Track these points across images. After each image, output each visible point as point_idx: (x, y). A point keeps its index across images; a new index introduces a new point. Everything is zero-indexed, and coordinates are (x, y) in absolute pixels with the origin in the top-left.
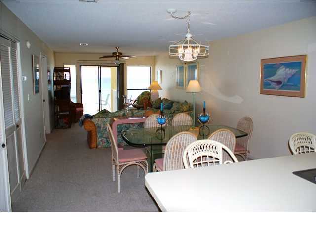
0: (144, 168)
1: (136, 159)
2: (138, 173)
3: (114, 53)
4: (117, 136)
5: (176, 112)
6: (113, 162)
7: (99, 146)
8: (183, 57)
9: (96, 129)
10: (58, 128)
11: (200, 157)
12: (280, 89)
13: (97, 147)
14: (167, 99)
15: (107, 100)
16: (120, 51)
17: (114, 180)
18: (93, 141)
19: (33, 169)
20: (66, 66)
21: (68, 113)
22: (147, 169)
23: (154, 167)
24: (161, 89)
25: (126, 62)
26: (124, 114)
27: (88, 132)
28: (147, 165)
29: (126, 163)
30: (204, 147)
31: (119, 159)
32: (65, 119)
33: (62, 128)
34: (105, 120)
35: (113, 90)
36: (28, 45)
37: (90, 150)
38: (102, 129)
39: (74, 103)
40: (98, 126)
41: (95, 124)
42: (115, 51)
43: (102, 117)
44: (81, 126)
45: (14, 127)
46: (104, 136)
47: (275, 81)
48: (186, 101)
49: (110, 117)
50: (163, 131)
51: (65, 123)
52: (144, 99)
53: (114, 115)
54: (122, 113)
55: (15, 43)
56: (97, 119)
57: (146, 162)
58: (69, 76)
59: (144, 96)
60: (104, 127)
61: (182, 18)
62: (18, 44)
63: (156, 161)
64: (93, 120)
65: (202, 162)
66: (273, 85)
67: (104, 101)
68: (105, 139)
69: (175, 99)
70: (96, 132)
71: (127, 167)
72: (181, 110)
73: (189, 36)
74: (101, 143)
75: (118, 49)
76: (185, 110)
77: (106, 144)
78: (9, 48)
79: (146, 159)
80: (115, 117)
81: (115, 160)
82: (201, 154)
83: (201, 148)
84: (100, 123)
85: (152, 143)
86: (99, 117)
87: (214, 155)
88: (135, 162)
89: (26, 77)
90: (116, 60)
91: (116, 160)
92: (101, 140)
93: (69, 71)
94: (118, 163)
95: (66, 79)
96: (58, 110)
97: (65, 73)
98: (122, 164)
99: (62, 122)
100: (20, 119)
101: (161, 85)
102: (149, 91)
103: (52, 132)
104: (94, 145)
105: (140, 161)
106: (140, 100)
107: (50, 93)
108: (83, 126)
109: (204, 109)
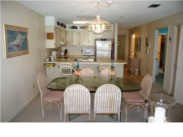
12: (19, 51)
47: (15, 45)
66: (15, 48)
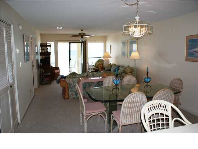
0: (104, 117)
1: (98, 111)
2: (99, 120)
3: (80, 34)
4: (83, 90)
5: (123, 73)
6: (81, 112)
7: (70, 98)
8: (133, 34)
9: (68, 85)
10: (43, 84)
11: (154, 115)
13: (69, 99)
14: (115, 64)
15: (75, 64)
16: (83, 32)
17: (81, 125)
18: (66, 94)
19: (24, 116)
20: (48, 43)
21: (49, 74)
22: (106, 118)
23: (112, 117)
24: (111, 58)
25: (88, 40)
26: (87, 76)
27: (63, 88)
28: (106, 115)
29: (91, 114)
30: (156, 106)
31: (86, 111)
32: (48, 78)
33: (46, 84)
34: (74, 80)
35: (79, 58)
36: (21, 27)
37: (64, 100)
38: (72, 86)
39: (53, 67)
40: (70, 84)
41: (68, 82)
42: (81, 32)
43: (72, 78)
44: (58, 84)
45: (8, 87)
46: (74, 91)
48: (128, 66)
49: (78, 77)
50: (118, 89)
51: (48, 81)
52: (100, 64)
53: (80, 76)
54: (86, 74)
55: (10, 25)
56: (69, 79)
57: (106, 113)
58: (50, 49)
59: (100, 62)
60: (73, 85)
61: (133, 5)
62: (12, 26)
63: (113, 112)
64: (66, 80)
65: (155, 119)
66: (196, 54)
67: (73, 65)
68: (74, 93)
69: (121, 64)
70: (68, 88)
71: (91, 117)
72: (126, 72)
73: (137, 18)
74: (72, 96)
75: (82, 31)
76: (129, 72)
77: (75, 96)
78: (4, 29)
79: (105, 111)
80: (81, 77)
81: (82, 111)
82: (154, 112)
83: (154, 107)
84: (71, 82)
85: (110, 100)
86: (70, 77)
87: (165, 113)
88: (97, 113)
89: (18, 50)
90: (81, 38)
91: (84, 111)
92: (72, 94)
93: (50, 46)
94: (85, 113)
95: (48, 51)
96: (43, 72)
97: (47, 47)
98: (88, 115)
99: (46, 80)
100: (14, 81)
101: (111, 55)
102: (103, 59)
103: (38, 87)
104: (67, 97)
105: (101, 112)
106: (97, 65)
107: (37, 61)
108: (59, 84)
109: (148, 73)
